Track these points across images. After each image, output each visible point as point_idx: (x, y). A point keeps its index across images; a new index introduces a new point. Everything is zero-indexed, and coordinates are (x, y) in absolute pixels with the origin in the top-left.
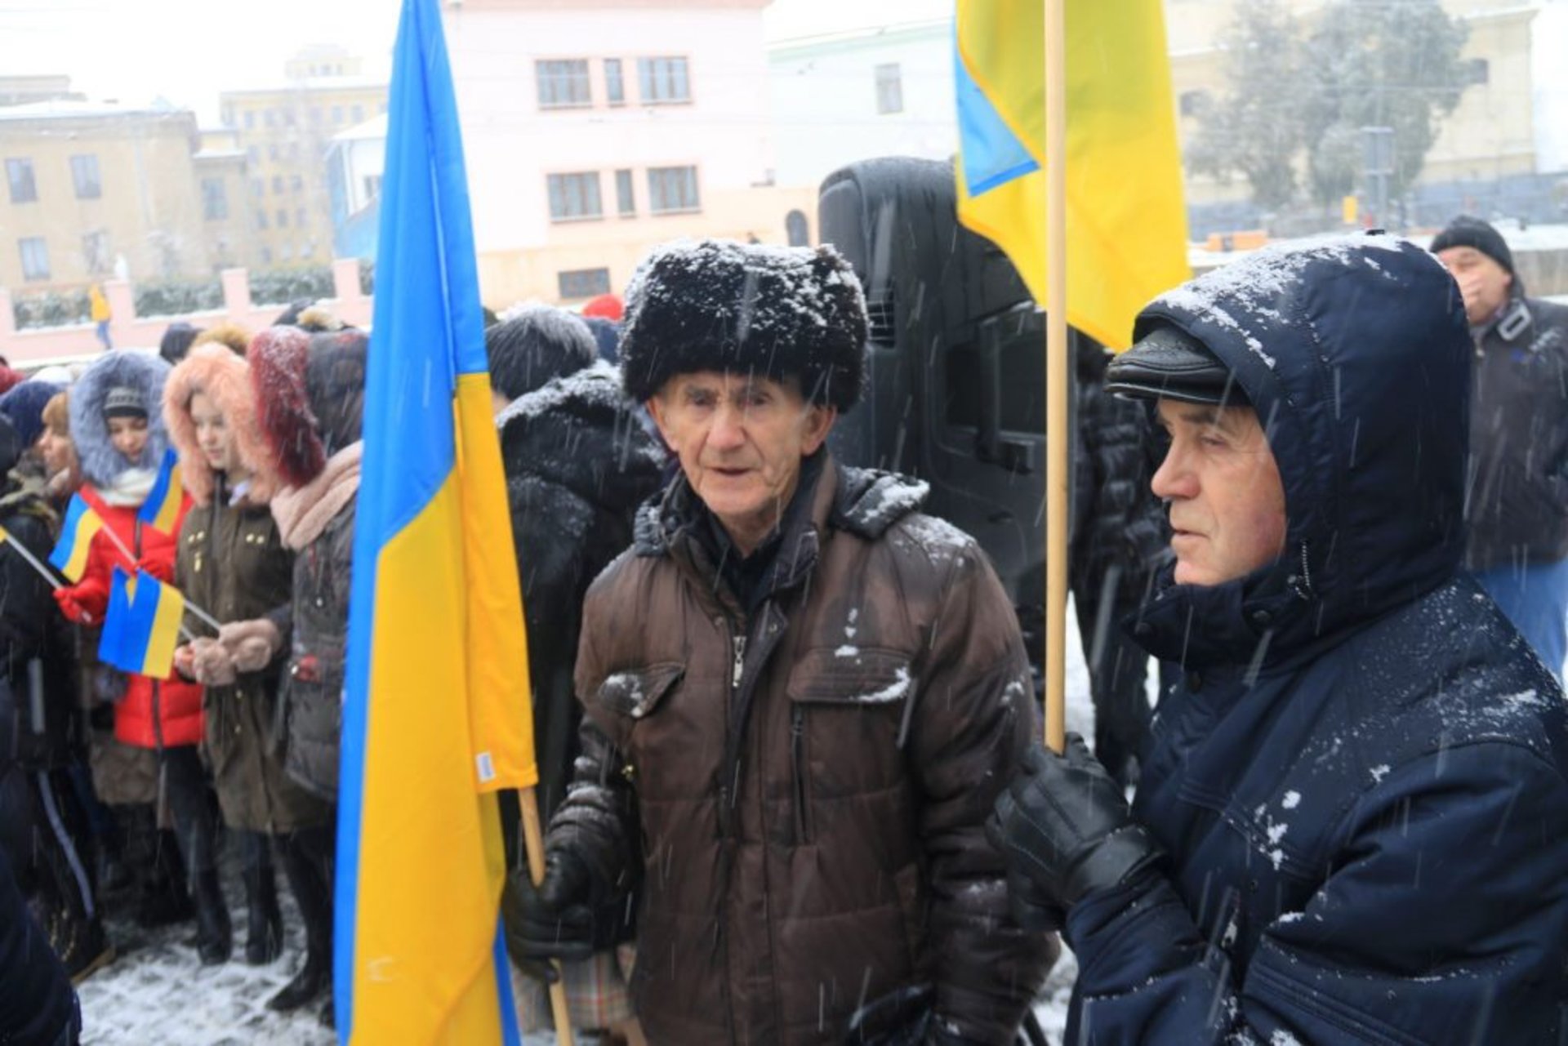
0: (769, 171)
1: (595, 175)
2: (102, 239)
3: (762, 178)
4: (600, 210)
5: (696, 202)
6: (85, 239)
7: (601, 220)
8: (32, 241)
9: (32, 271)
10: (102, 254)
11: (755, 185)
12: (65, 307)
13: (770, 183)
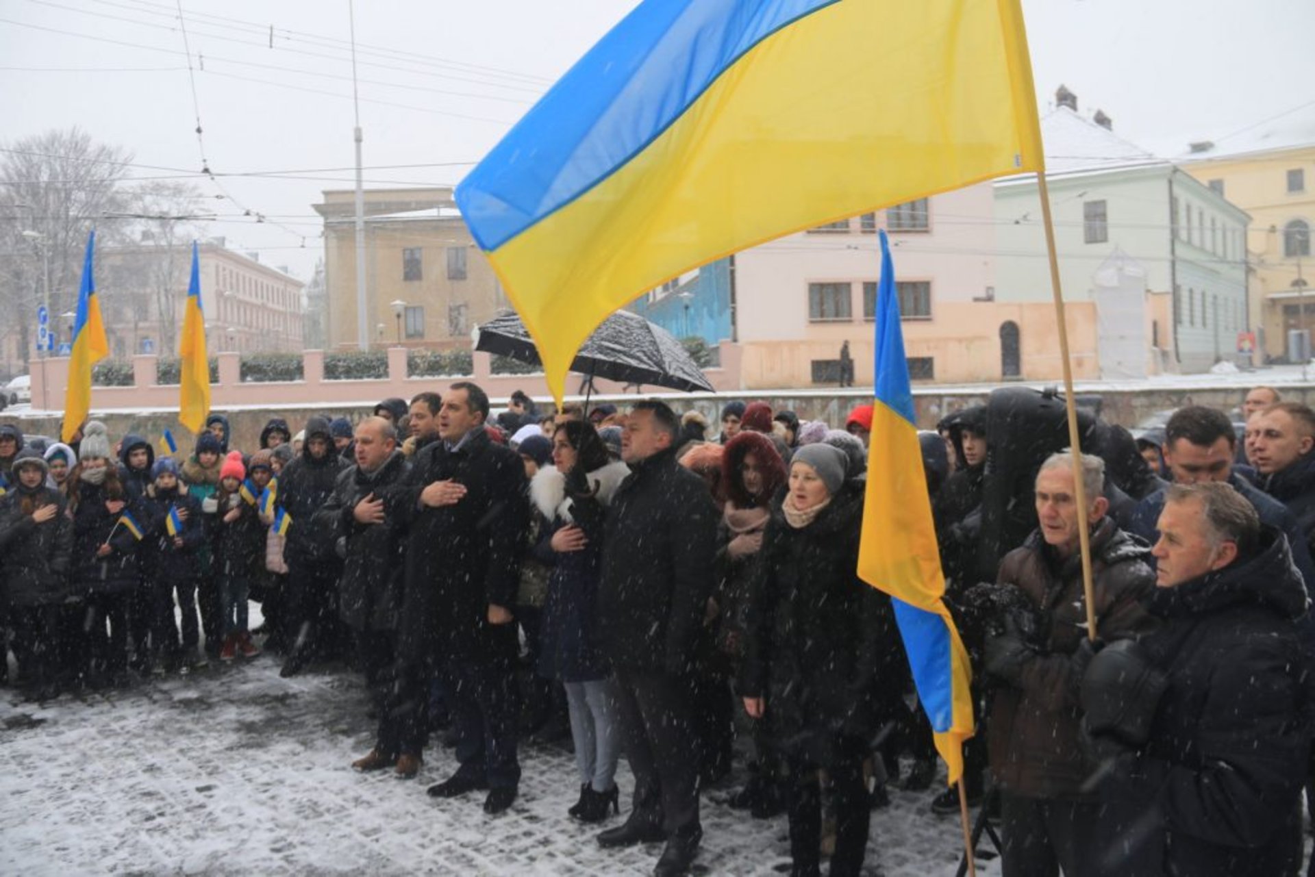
0: (989, 288)
1: (848, 285)
2: (463, 310)
3: (982, 294)
4: (850, 314)
5: (928, 312)
6: (451, 309)
7: (850, 321)
8: (414, 309)
9: (411, 331)
10: (462, 320)
11: (977, 300)
12: (442, 363)
13: (990, 299)
